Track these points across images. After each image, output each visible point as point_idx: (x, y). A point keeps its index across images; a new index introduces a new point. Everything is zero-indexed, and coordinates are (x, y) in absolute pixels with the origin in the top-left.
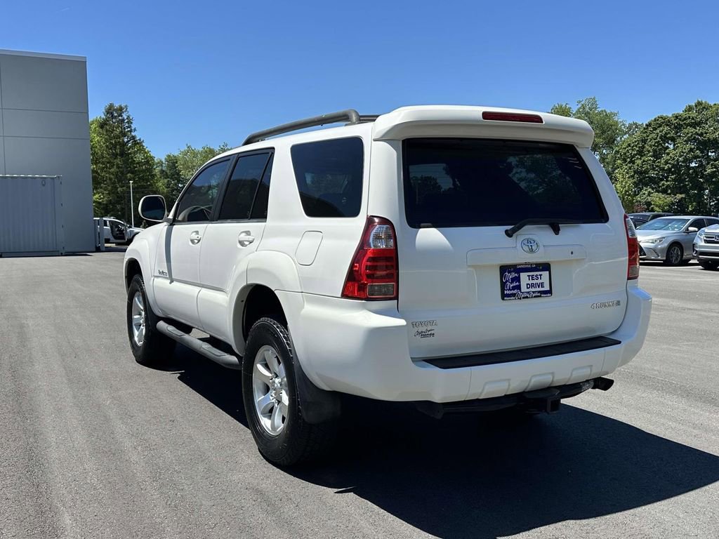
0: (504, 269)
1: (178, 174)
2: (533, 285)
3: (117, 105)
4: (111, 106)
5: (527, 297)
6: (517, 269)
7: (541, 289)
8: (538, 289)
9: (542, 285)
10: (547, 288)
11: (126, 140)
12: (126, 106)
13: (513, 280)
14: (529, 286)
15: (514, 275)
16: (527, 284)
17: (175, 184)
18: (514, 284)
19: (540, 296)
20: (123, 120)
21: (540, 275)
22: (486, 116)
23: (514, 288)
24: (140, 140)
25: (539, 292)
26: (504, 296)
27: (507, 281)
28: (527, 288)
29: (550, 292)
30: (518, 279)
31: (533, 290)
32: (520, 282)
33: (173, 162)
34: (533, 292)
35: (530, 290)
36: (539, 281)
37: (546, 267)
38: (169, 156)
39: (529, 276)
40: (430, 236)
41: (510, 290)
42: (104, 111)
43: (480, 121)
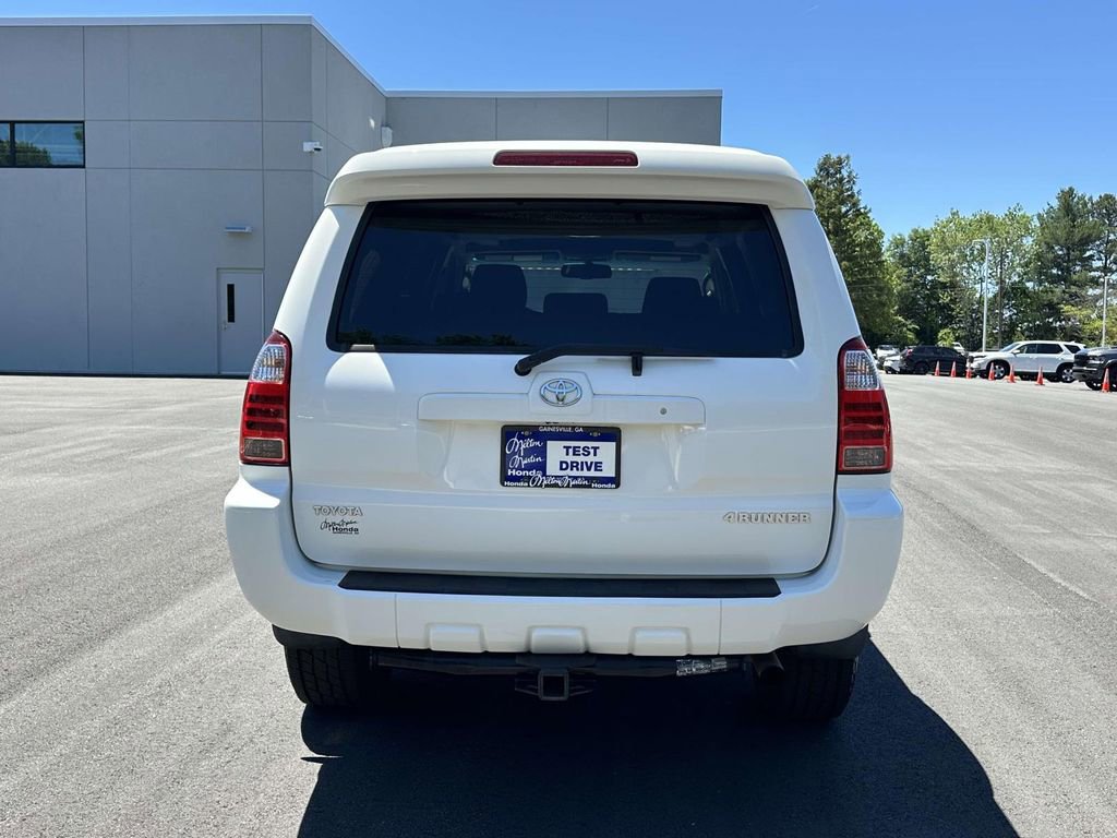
0: (509, 433)
1: (927, 260)
2: (574, 465)
3: (834, 157)
4: (827, 158)
5: (556, 486)
6: (540, 435)
7: (593, 473)
8: (585, 473)
9: (598, 466)
10: (608, 471)
11: (844, 209)
12: (848, 157)
13: (529, 452)
14: (563, 465)
15: (531, 443)
16: (561, 463)
17: (921, 276)
18: (532, 460)
19: (590, 487)
20: (842, 179)
21: (595, 449)
22: (503, 159)
23: (529, 467)
24: (865, 208)
25: (586, 478)
26: (505, 478)
27: (514, 453)
28: (561, 469)
29: (615, 481)
30: (542, 452)
31: (575, 473)
32: (545, 457)
33: (921, 240)
34: (576, 478)
35: (569, 472)
36: (590, 459)
37: (611, 434)
38: (916, 231)
39: (567, 448)
40: (365, 366)
41: (519, 468)
42: (816, 166)
43: (489, 168)
